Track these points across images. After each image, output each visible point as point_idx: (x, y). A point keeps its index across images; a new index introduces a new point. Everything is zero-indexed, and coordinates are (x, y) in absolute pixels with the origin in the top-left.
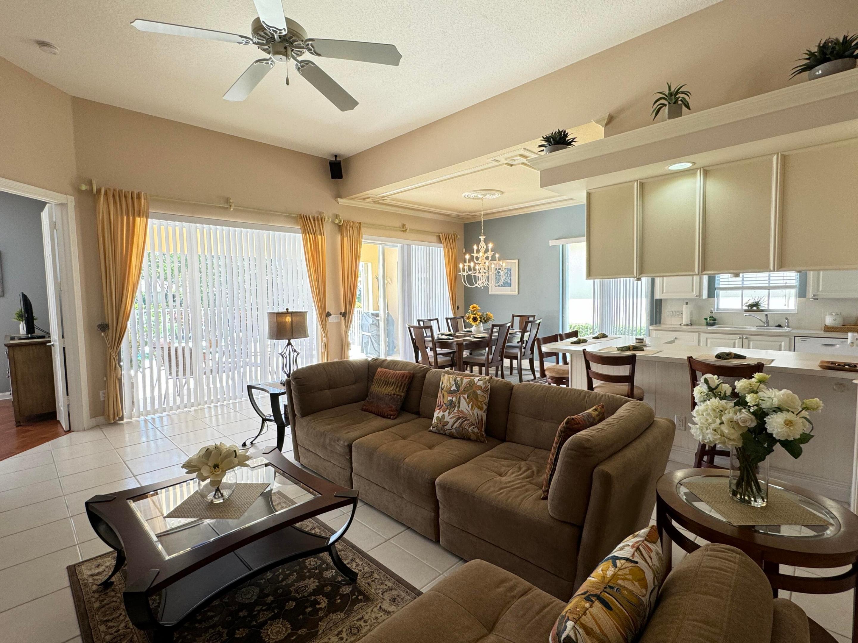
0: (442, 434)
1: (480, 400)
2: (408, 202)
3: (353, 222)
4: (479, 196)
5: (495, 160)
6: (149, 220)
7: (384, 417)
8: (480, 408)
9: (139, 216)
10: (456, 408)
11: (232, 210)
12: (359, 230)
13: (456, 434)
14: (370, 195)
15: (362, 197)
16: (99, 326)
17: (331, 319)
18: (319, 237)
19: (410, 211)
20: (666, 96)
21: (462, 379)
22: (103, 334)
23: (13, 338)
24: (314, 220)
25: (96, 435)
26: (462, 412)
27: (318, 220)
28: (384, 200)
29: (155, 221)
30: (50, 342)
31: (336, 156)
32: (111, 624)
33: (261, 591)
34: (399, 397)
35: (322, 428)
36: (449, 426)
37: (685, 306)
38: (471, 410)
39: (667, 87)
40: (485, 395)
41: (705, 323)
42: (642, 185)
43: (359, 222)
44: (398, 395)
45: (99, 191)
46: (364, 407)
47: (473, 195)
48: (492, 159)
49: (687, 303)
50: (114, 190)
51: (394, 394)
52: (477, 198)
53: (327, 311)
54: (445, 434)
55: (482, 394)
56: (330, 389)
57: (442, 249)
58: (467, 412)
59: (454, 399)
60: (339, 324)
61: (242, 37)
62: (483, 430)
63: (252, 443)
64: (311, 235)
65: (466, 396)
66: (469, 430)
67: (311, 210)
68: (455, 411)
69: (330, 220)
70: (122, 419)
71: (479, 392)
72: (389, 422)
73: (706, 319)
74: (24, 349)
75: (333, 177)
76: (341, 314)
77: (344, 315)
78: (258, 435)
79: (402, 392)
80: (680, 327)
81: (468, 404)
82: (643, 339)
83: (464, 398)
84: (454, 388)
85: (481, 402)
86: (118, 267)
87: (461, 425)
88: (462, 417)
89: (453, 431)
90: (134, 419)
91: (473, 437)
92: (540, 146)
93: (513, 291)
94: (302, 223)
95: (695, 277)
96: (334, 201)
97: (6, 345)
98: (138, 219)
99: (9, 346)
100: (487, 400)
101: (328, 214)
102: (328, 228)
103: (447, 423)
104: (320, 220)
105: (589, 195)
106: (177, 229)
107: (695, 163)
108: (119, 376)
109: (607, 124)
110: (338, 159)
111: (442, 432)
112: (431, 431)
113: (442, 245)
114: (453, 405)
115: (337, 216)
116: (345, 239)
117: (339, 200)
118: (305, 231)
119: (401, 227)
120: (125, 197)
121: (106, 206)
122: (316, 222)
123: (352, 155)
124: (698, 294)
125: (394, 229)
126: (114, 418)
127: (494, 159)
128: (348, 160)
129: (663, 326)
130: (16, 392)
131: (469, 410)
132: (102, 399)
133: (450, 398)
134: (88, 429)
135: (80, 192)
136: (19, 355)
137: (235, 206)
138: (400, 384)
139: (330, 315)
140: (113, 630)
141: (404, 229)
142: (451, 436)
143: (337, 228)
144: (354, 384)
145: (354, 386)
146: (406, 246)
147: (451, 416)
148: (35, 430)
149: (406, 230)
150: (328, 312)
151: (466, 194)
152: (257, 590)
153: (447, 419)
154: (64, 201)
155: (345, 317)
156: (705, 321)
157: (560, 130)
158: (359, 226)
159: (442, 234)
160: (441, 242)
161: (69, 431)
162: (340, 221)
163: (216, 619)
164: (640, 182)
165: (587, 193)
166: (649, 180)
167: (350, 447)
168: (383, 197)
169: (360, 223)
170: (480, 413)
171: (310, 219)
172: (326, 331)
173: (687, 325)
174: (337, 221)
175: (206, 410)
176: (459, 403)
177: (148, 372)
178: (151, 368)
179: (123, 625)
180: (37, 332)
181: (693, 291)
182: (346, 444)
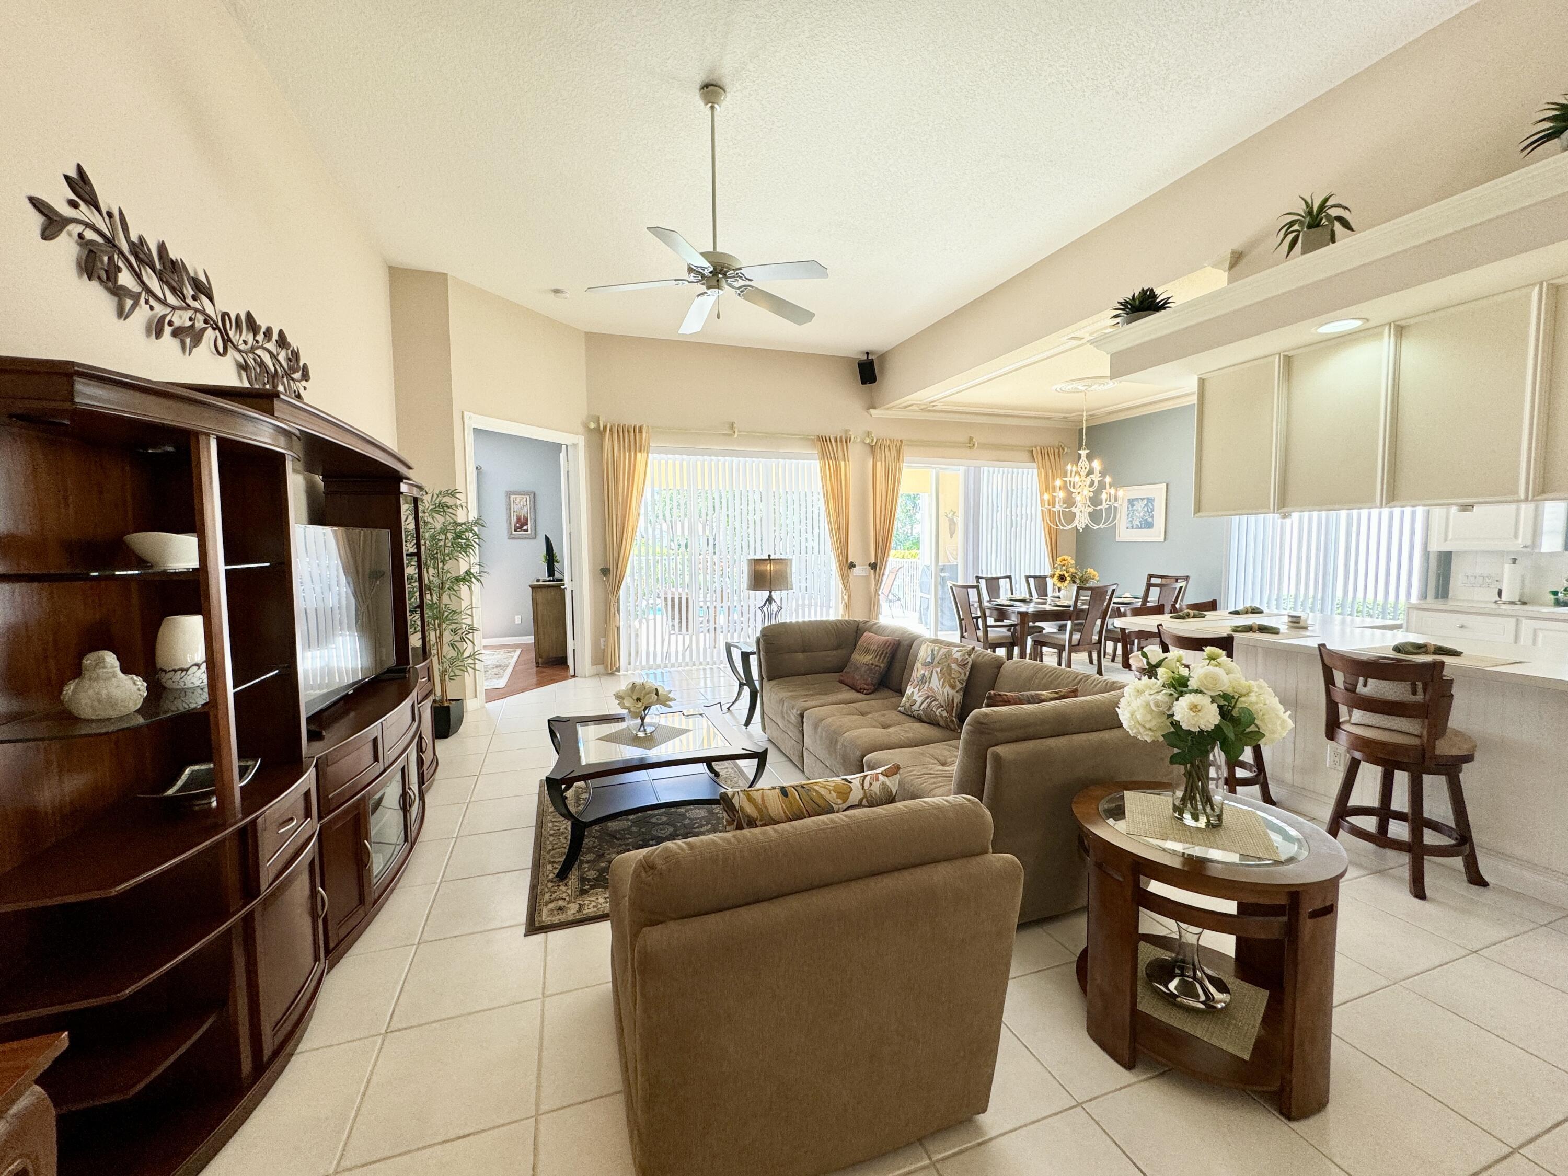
0: (910, 716)
1: (953, 676)
2: (969, 405)
3: (890, 440)
4: (1080, 387)
5: (1073, 338)
6: (650, 455)
7: (858, 691)
8: (953, 687)
9: (640, 451)
10: (927, 685)
11: (736, 436)
12: (899, 451)
13: (924, 718)
14: (911, 402)
15: (903, 405)
16: (601, 570)
17: (856, 572)
18: (842, 463)
19: (979, 417)
20: (1303, 217)
21: (940, 648)
22: (604, 579)
23: (538, 580)
24: (836, 441)
25: (595, 682)
26: (931, 689)
27: (841, 441)
28: (934, 406)
29: (655, 455)
30: (563, 585)
31: (868, 353)
32: (556, 824)
33: (675, 831)
34: (877, 668)
35: (784, 694)
36: (916, 707)
37: (1508, 567)
38: (942, 687)
39: (1303, 202)
40: (960, 670)
41: (1553, 601)
42: (1288, 361)
43: (900, 439)
44: (876, 666)
45: (605, 428)
46: (842, 678)
47: (1070, 387)
48: (1066, 337)
49: (1514, 561)
50: (619, 425)
51: (872, 664)
52: (1077, 391)
53: (849, 562)
54: (914, 717)
55: (957, 668)
56: (803, 652)
57: (1036, 471)
58: (936, 690)
59: (926, 673)
60: (867, 578)
61: (676, 280)
62: (954, 715)
63: (728, 708)
64: (831, 462)
65: (939, 670)
66: (937, 713)
67: (832, 429)
68: (925, 688)
69: (859, 440)
70: (618, 670)
71: (954, 666)
72: (860, 696)
73: (1555, 593)
74: (544, 590)
75: (864, 382)
76: (869, 565)
77: (873, 566)
78: (736, 701)
79: (882, 662)
80: (1494, 606)
81: (939, 680)
82: (1299, 617)
83: (937, 672)
84: (929, 659)
85: (954, 678)
86: (620, 507)
87: (929, 705)
88: (931, 697)
89: (921, 712)
90: (630, 672)
91: (942, 723)
92: (1116, 316)
93: (1156, 534)
94: (820, 447)
95: (1523, 506)
96: (866, 413)
97: (531, 586)
98: (639, 455)
99: (532, 587)
100: (964, 677)
101: (856, 432)
102: (856, 451)
103: (915, 702)
104: (845, 441)
105: (1202, 382)
106: (685, 463)
107: (1368, 320)
108: (617, 625)
109: (1232, 267)
110: (870, 358)
111: (910, 713)
112: (900, 712)
113: (1035, 465)
114: (924, 680)
115: (869, 434)
116: (879, 463)
117: (872, 411)
118: (823, 456)
119: (967, 441)
120: (628, 431)
121: (611, 442)
122: (839, 444)
123: (886, 349)
124: (1529, 543)
125: (955, 445)
126: (611, 668)
127: (1070, 337)
128: (883, 357)
129: (1451, 604)
130: (537, 634)
131: (939, 687)
132: (603, 647)
133: (923, 672)
134: (590, 677)
135: (590, 430)
136: (540, 596)
137: (739, 432)
138: (880, 653)
139: (855, 566)
140: (556, 828)
141: (971, 445)
142: (920, 720)
143: (868, 449)
144: (836, 649)
145: (835, 652)
146: (972, 469)
147: (920, 693)
148: (549, 671)
149: (974, 445)
150: (852, 563)
151: (1058, 387)
152: (672, 829)
153: (915, 697)
154: (576, 442)
155: (875, 571)
156: (1553, 597)
157: (1145, 289)
158: (899, 446)
159: (1036, 447)
160: (1033, 459)
161: (574, 676)
162: (873, 440)
163: (630, 840)
164: (1285, 356)
165: (1200, 379)
166: (1299, 351)
167: (802, 716)
168: (930, 403)
169: (901, 441)
170: (952, 692)
171: (830, 441)
172: (848, 587)
173: (1513, 603)
174: (868, 441)
175: (702, 672)
176: (930, 678)
177: (651, 623)
178: (655, 619)
179: (564, 827)
180: (557, 575)
181: (1516, 536)
182: (799, 713)
